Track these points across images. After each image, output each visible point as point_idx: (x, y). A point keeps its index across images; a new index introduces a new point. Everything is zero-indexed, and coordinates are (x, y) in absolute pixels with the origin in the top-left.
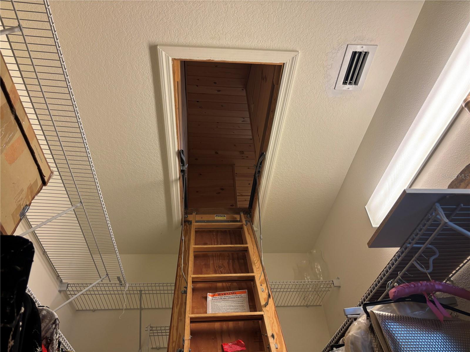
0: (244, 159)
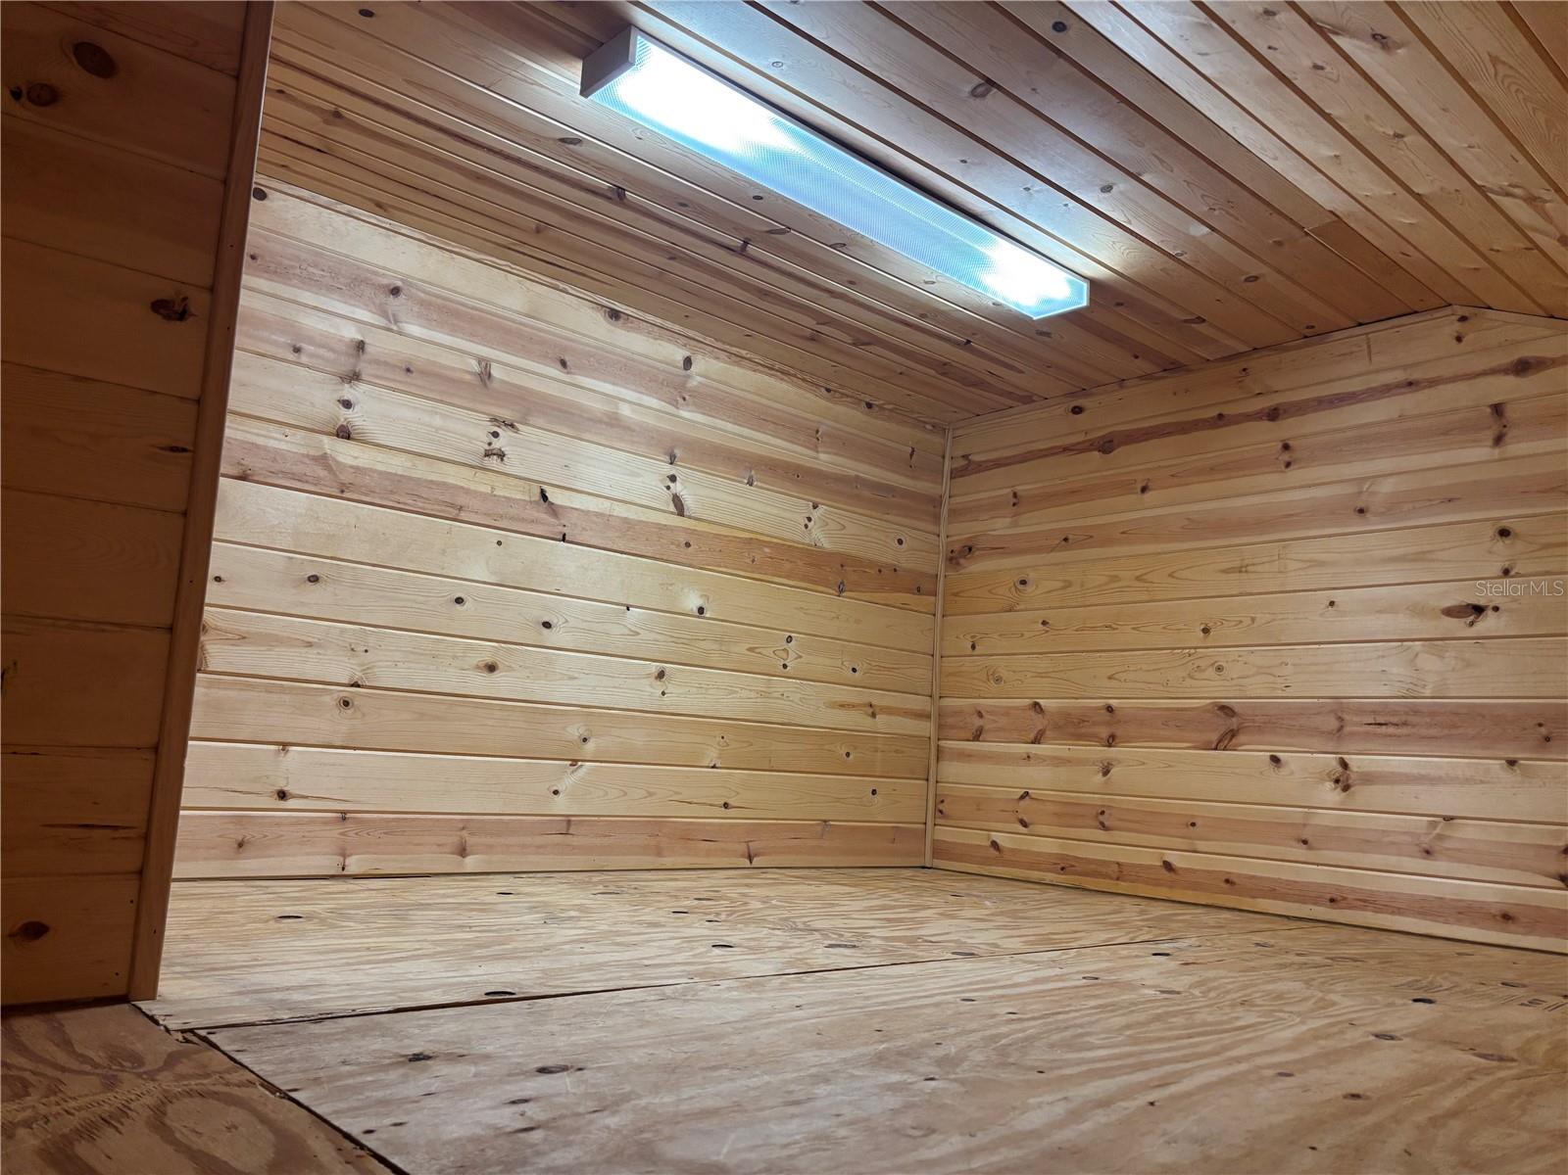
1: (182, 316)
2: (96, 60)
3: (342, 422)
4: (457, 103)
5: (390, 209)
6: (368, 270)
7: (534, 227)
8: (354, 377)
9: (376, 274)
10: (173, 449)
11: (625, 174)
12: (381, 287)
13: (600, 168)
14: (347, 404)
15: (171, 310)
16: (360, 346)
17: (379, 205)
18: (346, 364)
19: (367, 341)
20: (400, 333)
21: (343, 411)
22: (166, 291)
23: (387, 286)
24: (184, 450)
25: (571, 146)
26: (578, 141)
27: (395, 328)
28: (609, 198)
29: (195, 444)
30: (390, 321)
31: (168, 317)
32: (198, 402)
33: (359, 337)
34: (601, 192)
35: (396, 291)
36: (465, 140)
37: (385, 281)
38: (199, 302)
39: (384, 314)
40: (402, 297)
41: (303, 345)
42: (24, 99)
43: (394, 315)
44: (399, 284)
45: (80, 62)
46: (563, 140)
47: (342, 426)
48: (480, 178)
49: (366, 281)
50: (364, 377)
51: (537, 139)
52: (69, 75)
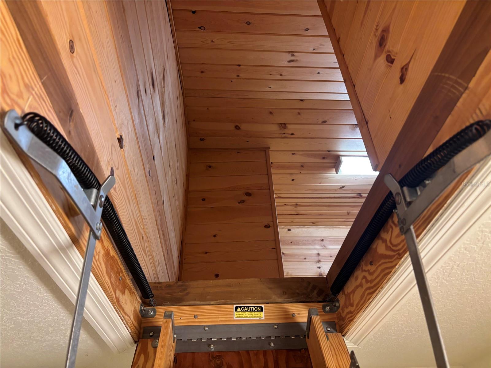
0: (286, 137)
1: (269, 227)
2: (248, 194)
3: (319, 272)
4: (317, 190)
5: (315, 223)
6: (315, 238)
7: (347, 213)
8: (319, 261)
9: (317, 238)
10: (273, 249)
11: (358, 189)
12: (319, 240)
13: (352, 191)
14: (319, 268)
15: (267, 226)
16: (318, 254)
17: (313, 223)
18: (317, 259)
19: (319, 252)
20: (327, 249)
21: (319, 269)
22: (266, 224)
23: (320, 240)
24: (275, 248)
25: (343, 189)
26: (343, 187)
27: (325, 248)
28: (358, 198)
29: (276, 247)
30: (323, 246)
31: (267, 228)
32: (275, 240)
33: (318, 252)
34: (356, 197)
35: (322, 240)
36: (322, 198)
37: (319, 239)
38: (271, 224)
39: (322, 246)
40: (324, 241)
41: (306, 257)
42: (240, 203)
43: (324, 245)
44: (323, 238)
45: (247, 196)
46: (341, 188)
47: (320, 273)
48: (329, 206)
49: (315, 240)
50: (321, 260)
51: (335, 191)
52: (245, 198)
